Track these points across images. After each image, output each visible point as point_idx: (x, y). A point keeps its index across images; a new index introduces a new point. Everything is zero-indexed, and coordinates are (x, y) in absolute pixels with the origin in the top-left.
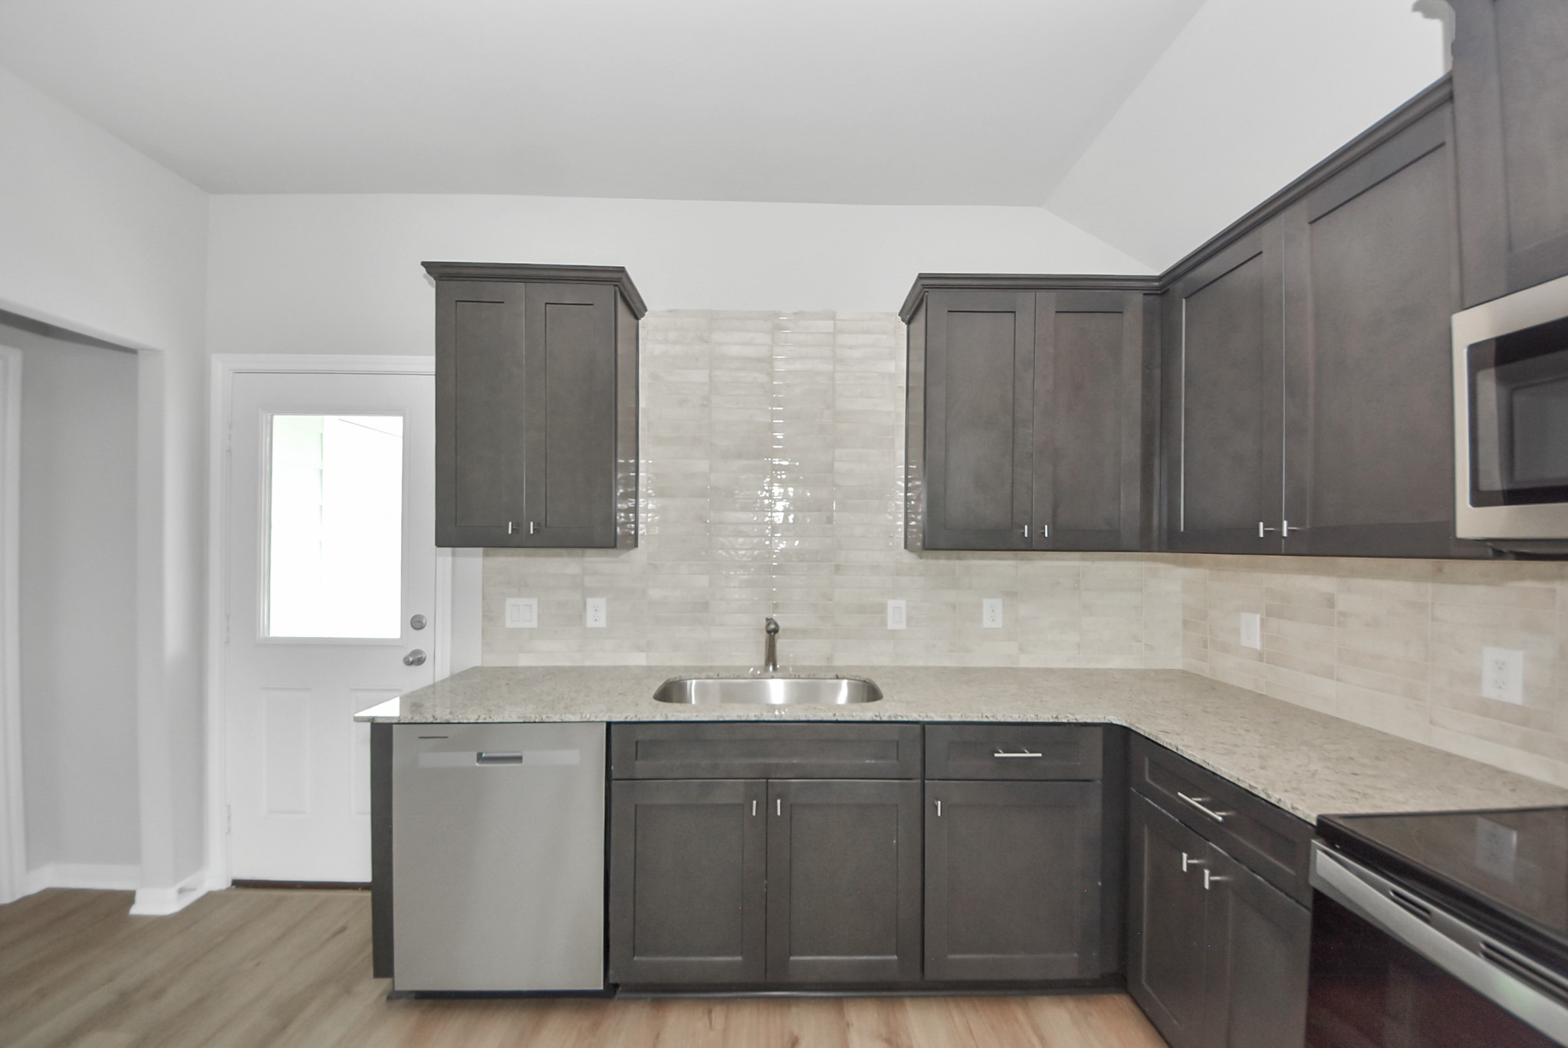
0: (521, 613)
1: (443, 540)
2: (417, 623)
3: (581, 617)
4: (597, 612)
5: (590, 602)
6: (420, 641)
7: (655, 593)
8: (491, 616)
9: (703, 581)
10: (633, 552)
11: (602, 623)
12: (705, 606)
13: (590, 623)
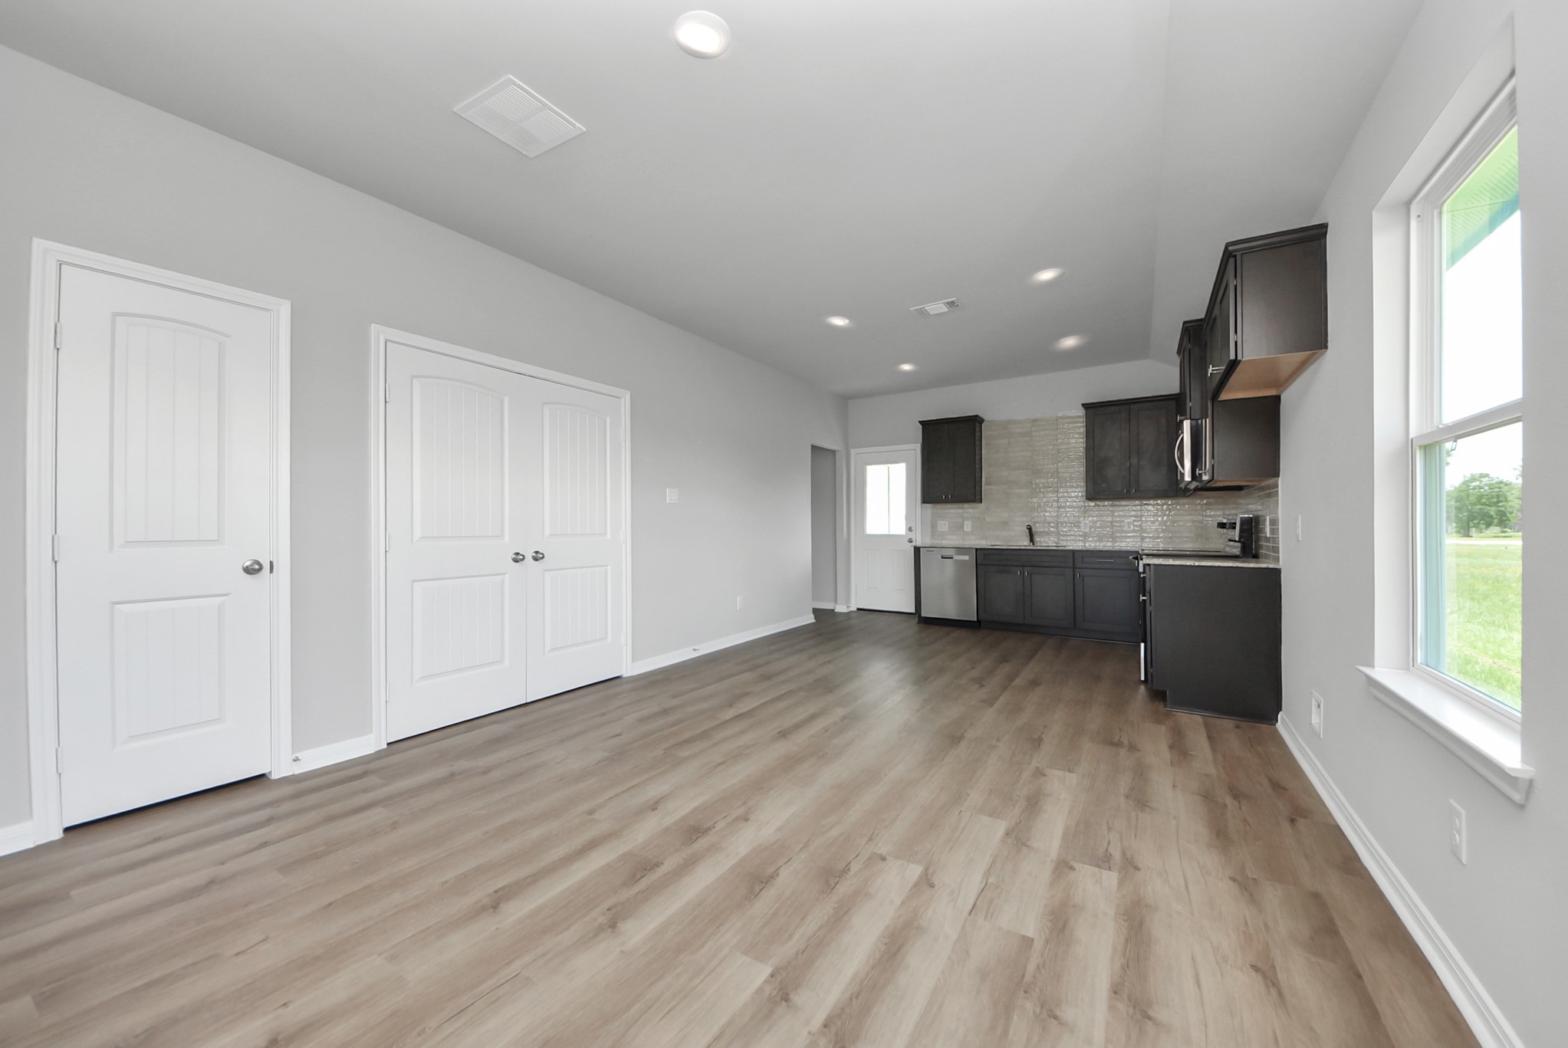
0: (943, 526)
1: (925, 501)
2: (910, 529)
3: (962, 527)
4: (968, 526)
5: (966, 522)
6: (912, 535)
7: (988, 519)
8: (934, 527)
9: (1007, 515)
10: (981, 505)
11: (969, 530)
12: (1007, 523)
13: (966, 529)
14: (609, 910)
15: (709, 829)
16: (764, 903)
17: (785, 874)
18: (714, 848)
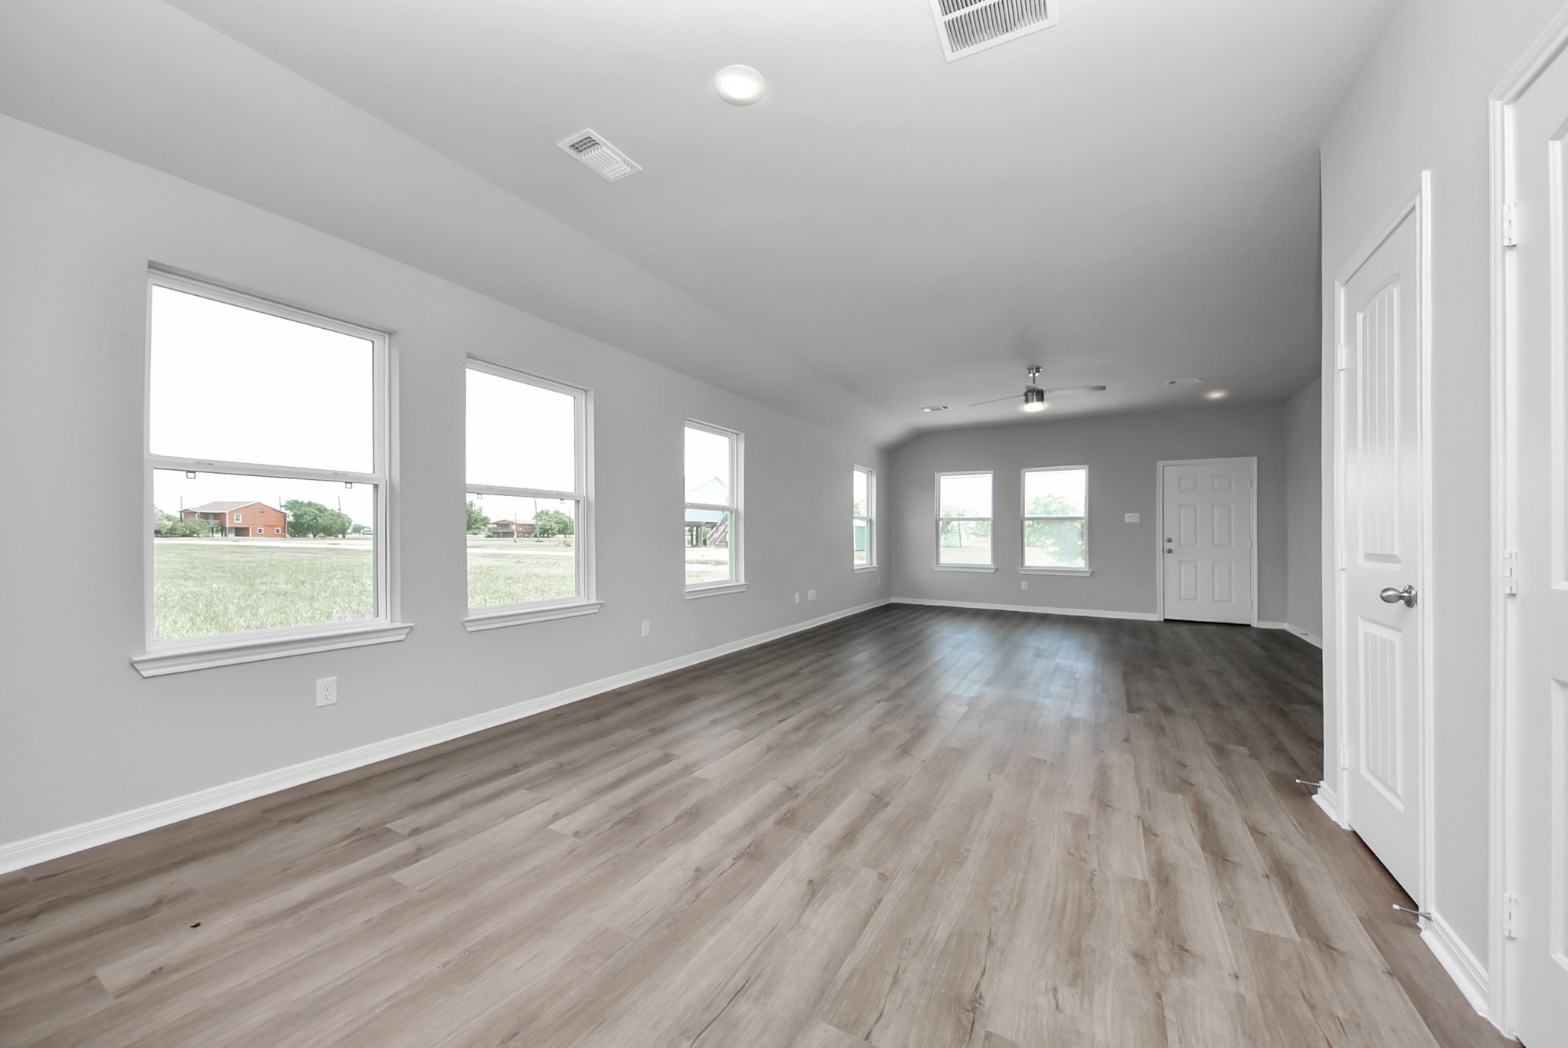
14: (797, 796)
15: (739, 858)
16: (688, 802)
17: (670, 819)
18: (731, 838)
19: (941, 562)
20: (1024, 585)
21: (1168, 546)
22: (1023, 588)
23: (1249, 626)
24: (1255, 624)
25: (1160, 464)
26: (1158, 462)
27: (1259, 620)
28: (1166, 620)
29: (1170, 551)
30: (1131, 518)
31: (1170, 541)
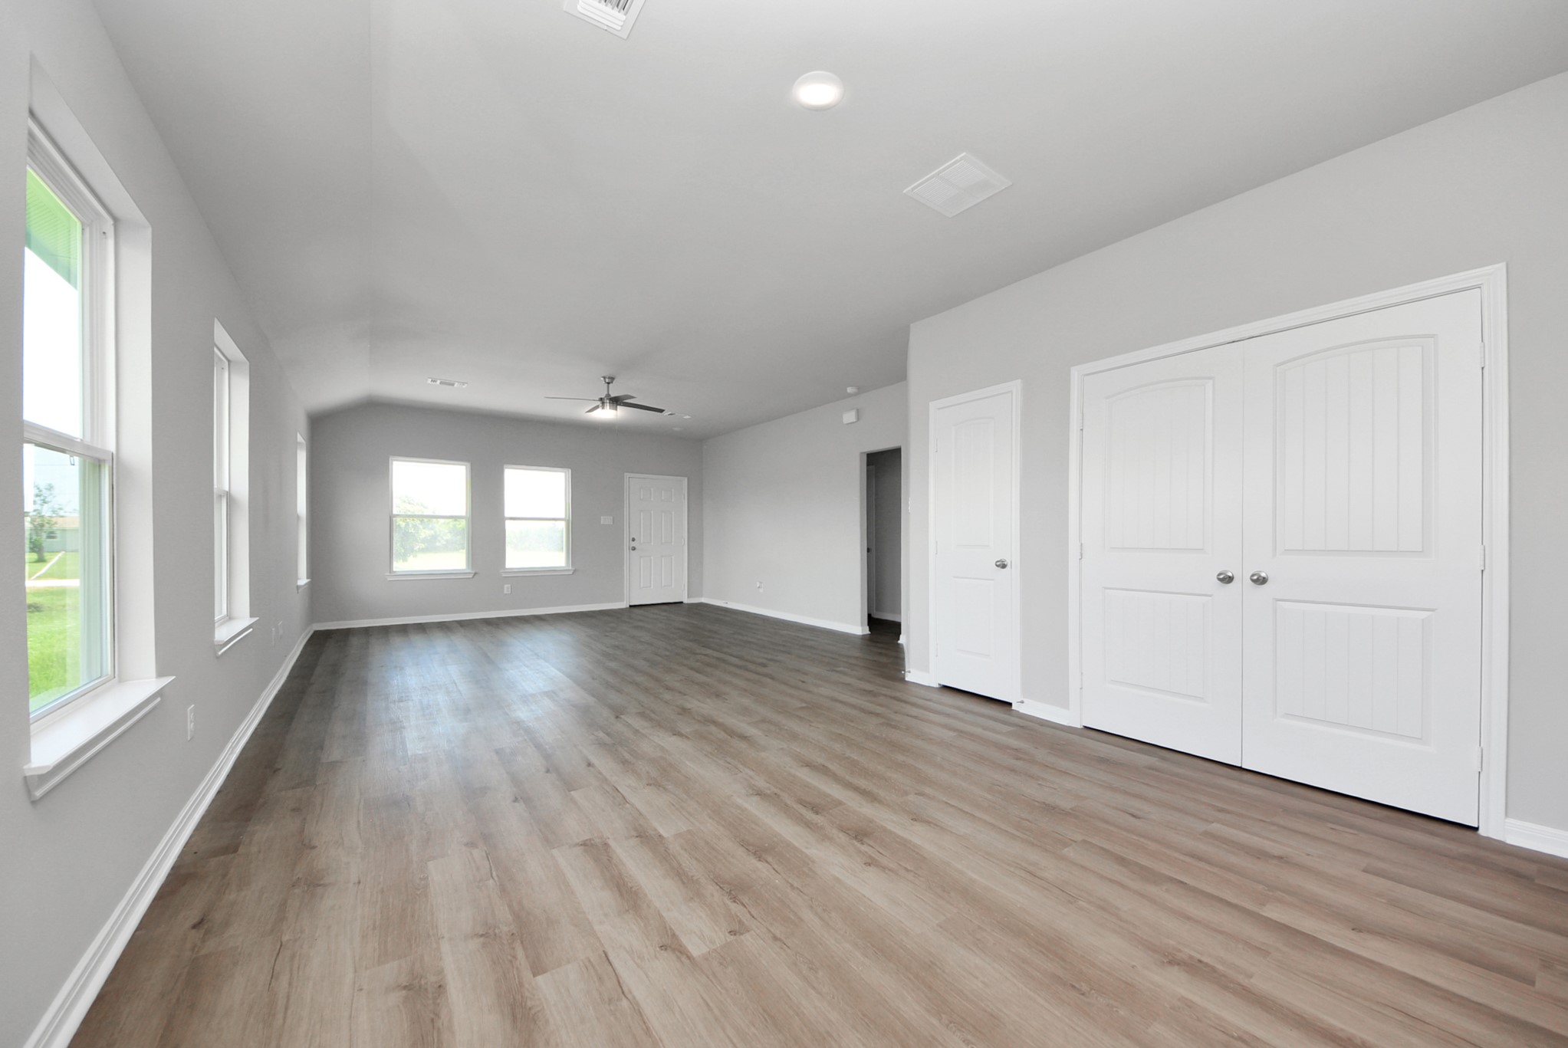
19: (394, 570)
20: (507, 588)
21: (633, 544)
22: (505, 592)
23: (682, 602)
24: (686, 601)
25: (627, 475)
26: (625, 474)
27: (688, 597)
28: (630, 606)
29: (634, 549)
30: (605, 520)
31: (633, 540)
